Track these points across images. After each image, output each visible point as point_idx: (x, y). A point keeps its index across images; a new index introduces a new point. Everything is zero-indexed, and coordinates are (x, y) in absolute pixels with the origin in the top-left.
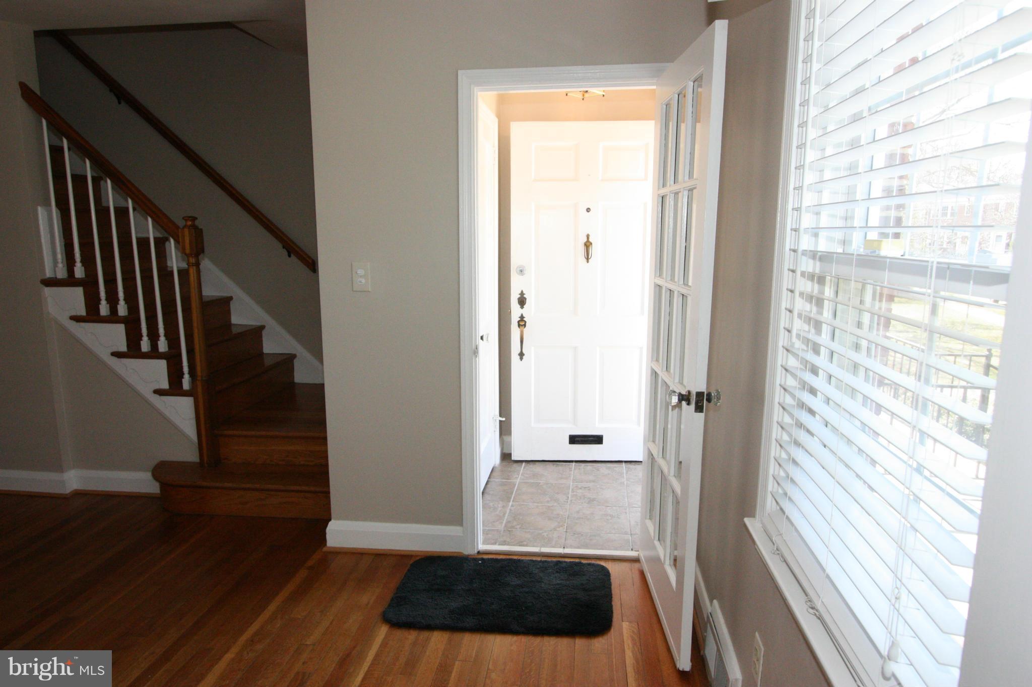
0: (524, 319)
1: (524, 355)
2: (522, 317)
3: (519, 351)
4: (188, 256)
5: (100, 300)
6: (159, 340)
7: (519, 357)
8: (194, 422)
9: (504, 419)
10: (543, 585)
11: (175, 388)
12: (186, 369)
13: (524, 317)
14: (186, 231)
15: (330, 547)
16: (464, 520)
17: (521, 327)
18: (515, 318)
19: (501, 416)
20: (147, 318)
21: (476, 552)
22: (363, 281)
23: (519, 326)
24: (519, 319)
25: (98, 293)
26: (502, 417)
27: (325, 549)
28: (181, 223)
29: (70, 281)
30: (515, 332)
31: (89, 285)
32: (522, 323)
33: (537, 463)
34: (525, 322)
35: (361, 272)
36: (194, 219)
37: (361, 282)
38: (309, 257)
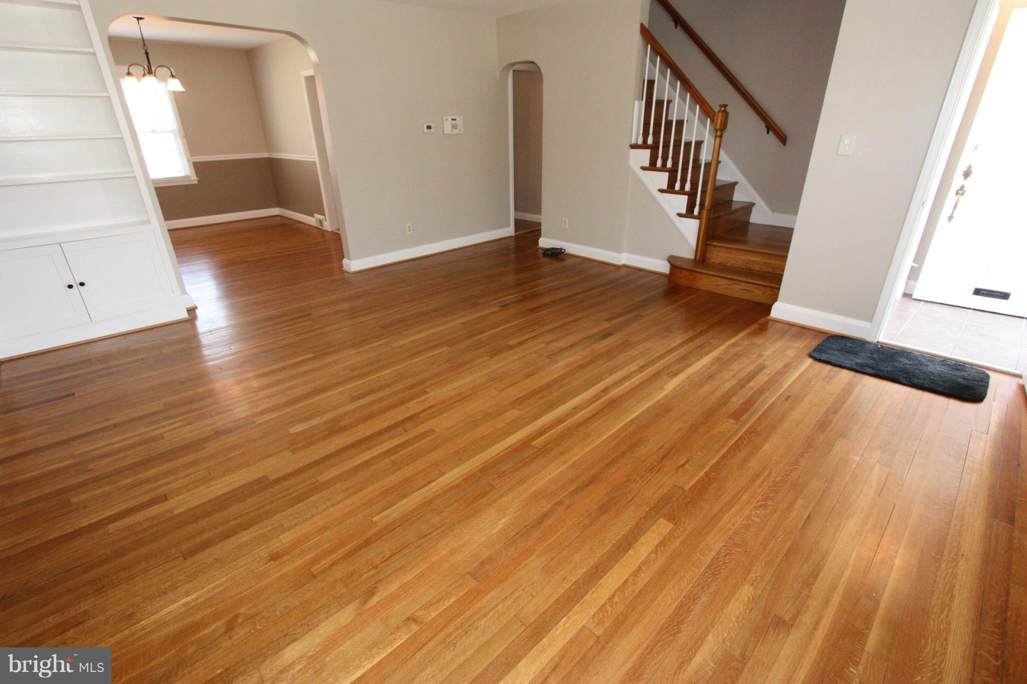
0: (964, 189)
1: (953, 218)
2: (962, 188)
3: (949, 215)
4: (716, 130)
5: (658, 157)
6: (686, 183)
7: (948, 219)
8: (696, 235)
9: (917, 266)
10: (929, 368)
11: (689, 213)
12: (698, 202)
13: (964, 187)
14: (720, 114)
15: (772, 317)
16: (874, 319)
17: (958, 195)
18: (955, 187)
19: (914, 262)
20: (682, 169)
21: (876, 341)
22: (847, 148)
23: (957, 193)
24: (959, 188)
25: (658, 153)
26: (916, 264)
27: (768, 318)
28: (717, 109)
29: (644, 146)
30: (951, 198)
31: (654, 148)
32: (961, 191)
33: (935, 304)
34: (964, 191)
35: (847, 142)
36: (725, 106)
37: (845, 149)
38: (784, 134)
